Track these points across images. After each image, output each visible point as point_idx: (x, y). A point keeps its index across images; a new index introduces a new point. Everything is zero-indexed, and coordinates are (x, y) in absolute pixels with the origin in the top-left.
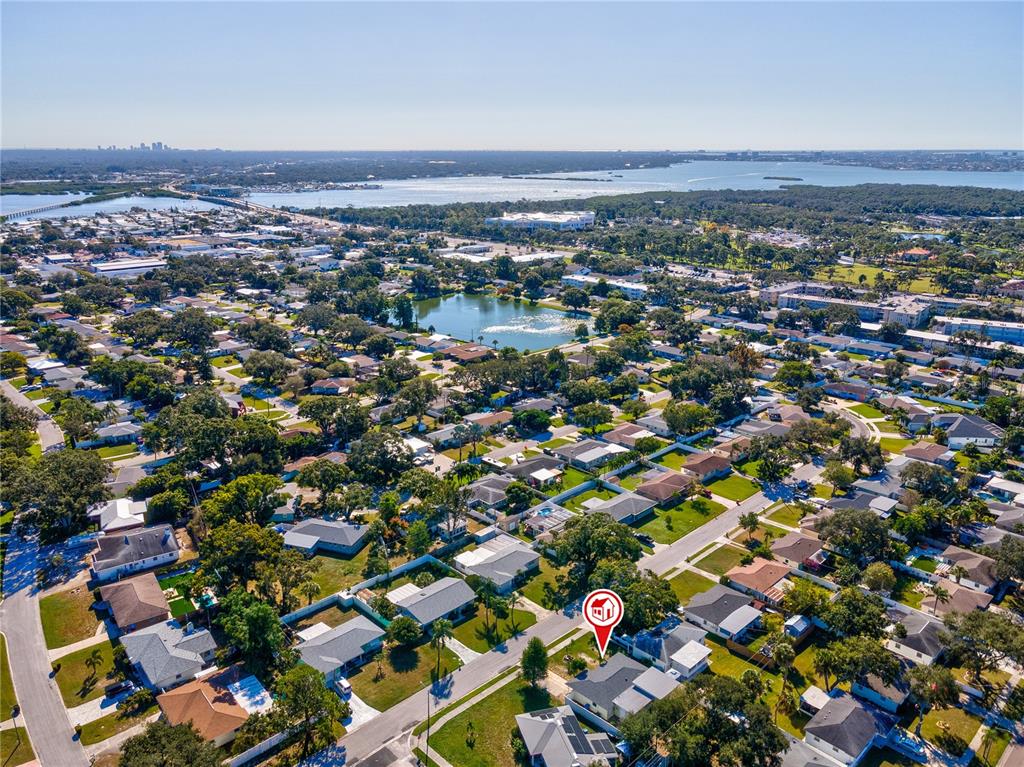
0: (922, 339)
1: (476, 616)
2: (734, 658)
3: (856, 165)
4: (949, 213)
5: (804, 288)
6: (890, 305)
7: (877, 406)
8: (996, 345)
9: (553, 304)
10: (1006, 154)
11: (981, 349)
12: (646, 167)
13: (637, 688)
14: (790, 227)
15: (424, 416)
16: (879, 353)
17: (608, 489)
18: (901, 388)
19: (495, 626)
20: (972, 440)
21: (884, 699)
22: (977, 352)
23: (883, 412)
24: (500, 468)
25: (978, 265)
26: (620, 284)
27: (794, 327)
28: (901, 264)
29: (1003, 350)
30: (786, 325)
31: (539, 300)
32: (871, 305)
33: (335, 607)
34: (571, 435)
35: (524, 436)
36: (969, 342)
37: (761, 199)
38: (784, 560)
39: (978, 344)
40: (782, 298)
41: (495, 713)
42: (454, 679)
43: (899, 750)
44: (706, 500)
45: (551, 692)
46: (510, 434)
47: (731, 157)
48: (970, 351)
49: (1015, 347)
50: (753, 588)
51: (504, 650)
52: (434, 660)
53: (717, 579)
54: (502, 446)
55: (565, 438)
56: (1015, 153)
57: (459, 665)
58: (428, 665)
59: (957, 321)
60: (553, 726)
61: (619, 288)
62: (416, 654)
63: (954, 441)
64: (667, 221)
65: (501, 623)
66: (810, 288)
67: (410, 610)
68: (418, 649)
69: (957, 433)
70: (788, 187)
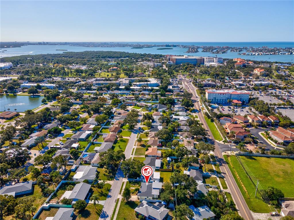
0: (134, 89)
1: (94, 191)
2: (163, 172)
3: (78, 46)
4: (112, 58)
5: (97, 80)
6: (121, 81)
7: (138, 106)
8: (150, 88)
9: (22, 94)
10: (111, 43)
11: (147, 89)
12: (13, 47)
13: (154, 189)
14: (77, 63)
15: (13, 140)
16: (128, 94)
17: (96, 144)
18: (139, 101)
19: (102, 191)
20: (162, 109)
21: (196, 167)
22: (147, 90)
23: (140, 107)
24: (59, 148)
25: (130, 70)
26: (43, 85)
27: (102, 90)
28: (112, 71)
29: (152, 89)
30: (100, 90)
31: (17, 94)
32: (117, 82)
33: (44, 211)
34: (69, 132)
35: (56, 136)
36: (145, 88)
37: (62, 56)
38: (153, 146)
39: (147, 88)
40: (94, 83)
41: (125, 213)
42: (104, 211)
43: (205, 176)
44: (122, 138)
45: (133, 200)
46: (50, 137)
47: (40, 44)
48: (145, 90)
49: (154, 87)
50: (154, 155)
51: (110, 197)
52: (94, 209)
53: (144, 156)
54: (51, 141)
55: (68, 133)
56: (113, 43)
57: (103, 207)
58: (94, 211)
59: (138, 83)
60: (146, 207)
61: (44, 86)
62: (87, 210)
63: (159, 110)
64: (38, 64)
65: (103, 190)
66: (98, 79)
67: (76, 198)
68: (86, 209)
69: (160, 108)
70: (65, 52)
